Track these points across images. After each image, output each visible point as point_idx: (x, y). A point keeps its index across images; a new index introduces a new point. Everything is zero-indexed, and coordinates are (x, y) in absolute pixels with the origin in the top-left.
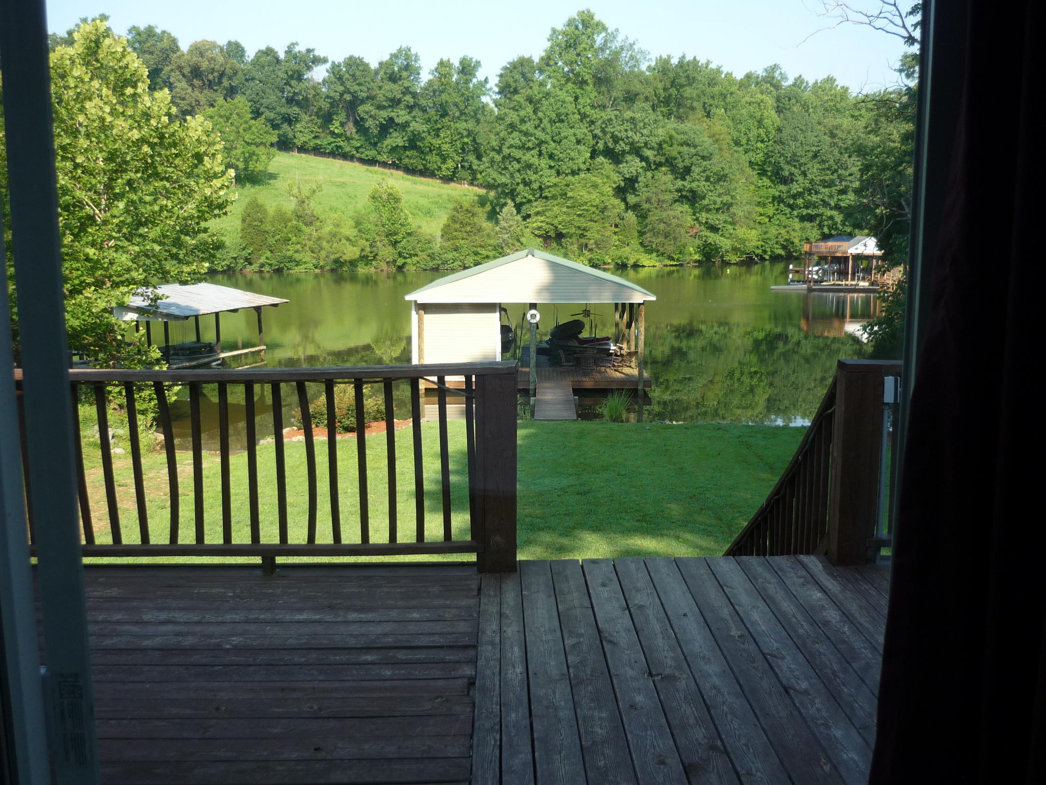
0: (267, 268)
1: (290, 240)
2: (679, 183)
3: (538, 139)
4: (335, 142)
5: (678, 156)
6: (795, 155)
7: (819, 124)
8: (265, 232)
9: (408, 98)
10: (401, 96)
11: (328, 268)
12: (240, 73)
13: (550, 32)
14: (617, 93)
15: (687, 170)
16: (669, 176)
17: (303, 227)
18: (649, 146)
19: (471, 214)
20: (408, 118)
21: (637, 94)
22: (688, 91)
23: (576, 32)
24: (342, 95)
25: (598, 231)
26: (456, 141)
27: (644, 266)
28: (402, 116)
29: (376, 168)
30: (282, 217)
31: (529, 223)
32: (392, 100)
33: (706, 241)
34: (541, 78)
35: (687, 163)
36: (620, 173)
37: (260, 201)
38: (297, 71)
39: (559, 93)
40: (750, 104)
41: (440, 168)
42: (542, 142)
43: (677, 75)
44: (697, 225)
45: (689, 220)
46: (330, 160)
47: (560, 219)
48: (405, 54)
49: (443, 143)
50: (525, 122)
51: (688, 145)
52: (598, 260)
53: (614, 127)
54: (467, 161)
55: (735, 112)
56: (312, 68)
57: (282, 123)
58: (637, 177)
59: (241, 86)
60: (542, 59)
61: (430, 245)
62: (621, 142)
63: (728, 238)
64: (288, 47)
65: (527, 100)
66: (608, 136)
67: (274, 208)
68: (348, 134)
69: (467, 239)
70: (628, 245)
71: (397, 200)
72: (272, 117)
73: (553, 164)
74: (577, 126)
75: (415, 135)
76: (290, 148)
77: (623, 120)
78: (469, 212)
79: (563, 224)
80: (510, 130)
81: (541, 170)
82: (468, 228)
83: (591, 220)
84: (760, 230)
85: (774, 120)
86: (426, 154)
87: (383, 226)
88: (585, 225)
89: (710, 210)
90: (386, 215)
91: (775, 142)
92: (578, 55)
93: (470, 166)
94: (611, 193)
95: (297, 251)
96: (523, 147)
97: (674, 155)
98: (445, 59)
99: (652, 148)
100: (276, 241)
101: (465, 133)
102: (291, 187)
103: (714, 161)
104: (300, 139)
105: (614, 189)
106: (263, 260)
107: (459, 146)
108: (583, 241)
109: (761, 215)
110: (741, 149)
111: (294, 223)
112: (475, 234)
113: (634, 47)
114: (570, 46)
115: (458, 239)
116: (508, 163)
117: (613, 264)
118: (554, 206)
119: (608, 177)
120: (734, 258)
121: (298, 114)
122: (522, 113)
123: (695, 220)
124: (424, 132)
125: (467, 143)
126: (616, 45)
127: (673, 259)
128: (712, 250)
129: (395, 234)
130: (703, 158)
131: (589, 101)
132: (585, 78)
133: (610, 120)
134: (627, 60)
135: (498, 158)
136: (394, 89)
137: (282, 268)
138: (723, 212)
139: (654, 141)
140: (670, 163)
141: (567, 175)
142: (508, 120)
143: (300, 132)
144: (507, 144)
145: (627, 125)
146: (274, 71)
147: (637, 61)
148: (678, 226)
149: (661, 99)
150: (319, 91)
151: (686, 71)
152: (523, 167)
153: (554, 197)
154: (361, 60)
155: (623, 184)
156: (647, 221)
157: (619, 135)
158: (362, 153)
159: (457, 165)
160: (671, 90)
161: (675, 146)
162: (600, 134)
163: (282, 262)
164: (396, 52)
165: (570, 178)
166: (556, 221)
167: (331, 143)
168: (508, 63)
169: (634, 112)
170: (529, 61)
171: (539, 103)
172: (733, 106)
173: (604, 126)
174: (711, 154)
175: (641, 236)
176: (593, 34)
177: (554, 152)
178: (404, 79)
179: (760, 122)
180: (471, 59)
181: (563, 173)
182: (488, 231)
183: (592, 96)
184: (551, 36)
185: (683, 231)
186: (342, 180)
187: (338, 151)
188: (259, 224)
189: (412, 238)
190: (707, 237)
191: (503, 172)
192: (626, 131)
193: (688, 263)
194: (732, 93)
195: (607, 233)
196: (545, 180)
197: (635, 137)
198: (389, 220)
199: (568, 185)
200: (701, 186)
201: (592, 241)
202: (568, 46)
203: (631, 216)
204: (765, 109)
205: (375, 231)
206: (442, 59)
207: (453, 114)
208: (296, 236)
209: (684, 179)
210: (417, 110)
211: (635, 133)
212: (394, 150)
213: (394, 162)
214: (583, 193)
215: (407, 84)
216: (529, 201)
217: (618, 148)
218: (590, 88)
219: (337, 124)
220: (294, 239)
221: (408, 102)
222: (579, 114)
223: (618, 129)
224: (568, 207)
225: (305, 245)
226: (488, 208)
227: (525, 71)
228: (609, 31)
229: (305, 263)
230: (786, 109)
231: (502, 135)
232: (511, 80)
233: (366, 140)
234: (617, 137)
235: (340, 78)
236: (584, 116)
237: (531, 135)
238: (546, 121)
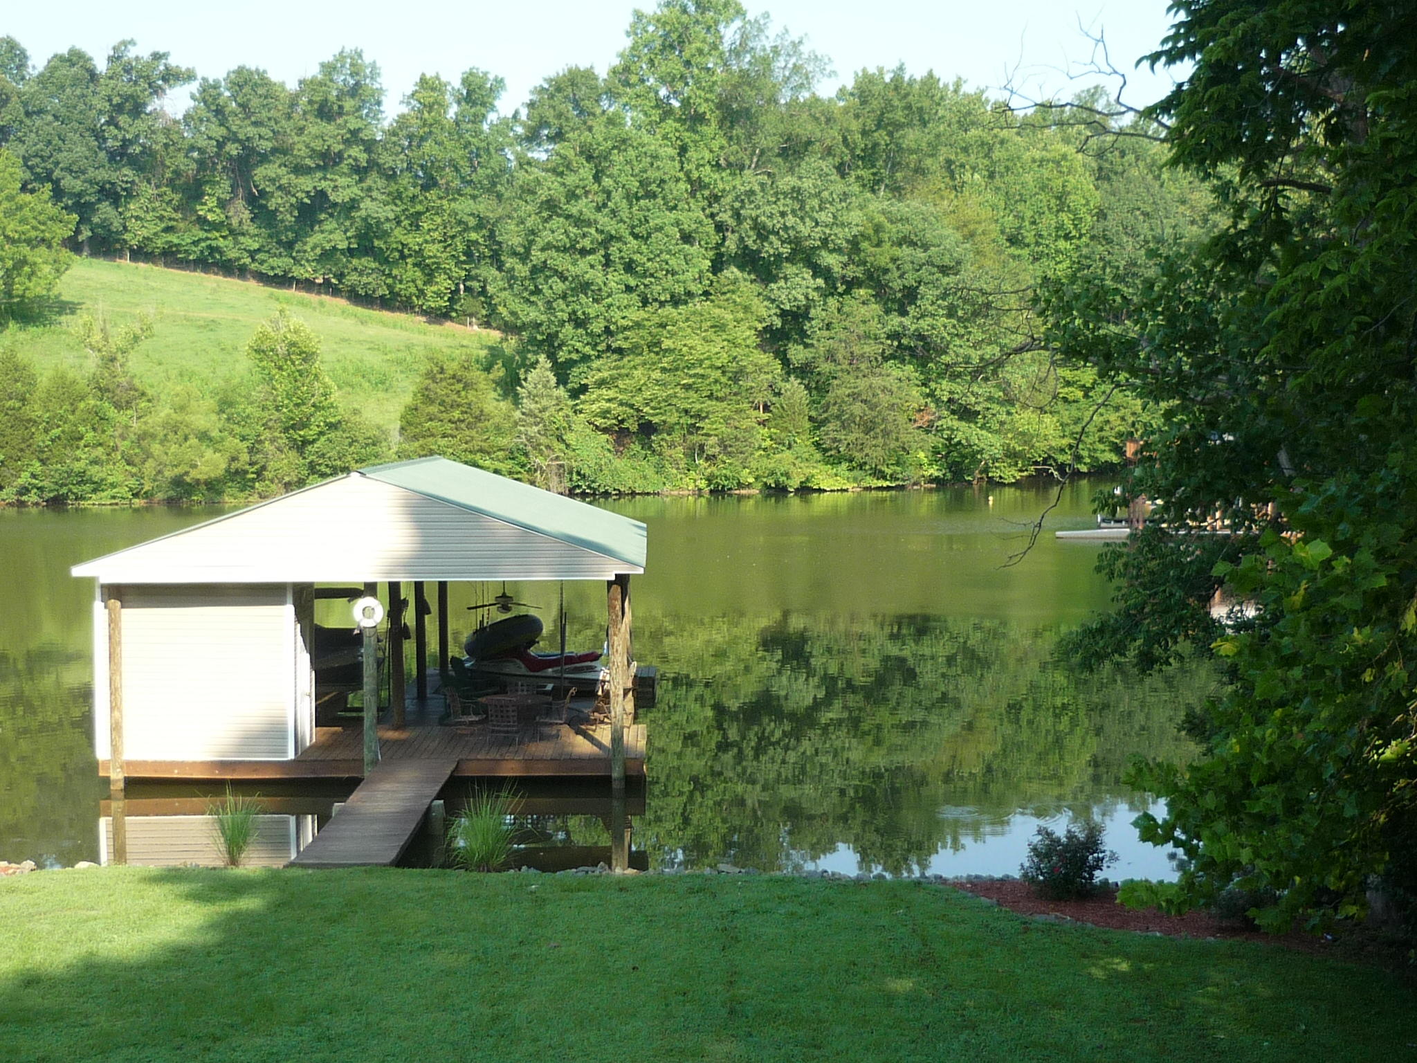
0: (32, 497)
1: (81, 438)
2: (895, 321)
3: (602, 232)
4: (207, 239)
5: (891, 266)
6: (1135, 265)
7: (1183, 202)
8: (30, 420)
9: (356, 152)
10: (341, 147)
11: (160, 496)
12: (14, 99)
13: (631, 19)
14: (769, 140)
15: (911, 295)
16: (874, 306)
17: (112, 412)
18: (831, 246)
19: (461, 385)
20: (355, 191)
21: (809, 143)
22: (911, 137)
23: (684, 18)
24: (220, 145)
25: (726, 420)
26: (453, 237)
27: (820, 491)
28: (342, 188)
29: (292, 293)
30: (65, 391)
31: (583, 403)
32: (325, 155)
33: (950, 439)
34: (612, 109)
35: (910, 280)
36: (773, 301)
37: (22, 356)
38: (131, 96)
39: (646, 138)
40: (1042, 162)
41: (421, 293)
42: (610, 239)
43: (888, 106)
44: (932, 405)
45: (916, 395)
46: (199, 276)
47: (647, 394)
48: (352, 65)
49: (426, 242)
50: (577, 197)
51: (913, 244)
52: (727, 478)
53: (758, 207)
54: (475, 278)
55: (1009, 178)
56: (163, 91)
57: (99, 201)
58: (808, 308)
59: (16, 125)
60: (614, 72)
61: (377, 449)
62: (772, 238)
63: (997, 432)
64: (114, 48)
65: (582, 153)
66: (747, 225)
67: (50, 373)
68: (235, 222)
69: (453, 436)
70: (790, 447)
71: (308, 357)
72: (77, 189)
73: (632, 283)
74: (681, 205)
75: (369, 227)
76: (116, 250)
77: (776, 194)
78: (459, 381)
79: (652, 404)
80: (545, 214)
81: (609, 296)
82: (456, 414)
83: (710, 397)
84: (1066, 414)
85: (1087, 194)
86: (396, 263)
87: (277, 409)
88: (698, 406)
89: (959, 375)
90: (283, 386)
91: (1093, 238)
92: (688, 63)
93: (484, 288)
94: (753, 340)
95: (95, 462)
96: (573, 249)
97: (883, 264)
98: (430, 74)
99: (838, 250)
100: (52, 440)
101: (472, 222)
102: (89, 328)
103: (963, 275)
104: (137, 234)
105: (760, 334)
106: (25, 478)
107: (460, 247)
108: (695, 439)
109: (1068, 384)
110: (1025, 252)
111: (92, 402)
112: (469, 426)
113: (802, 48)
114: (672, 47)
115: (433, 435)
116: (541, 280)
117: (759, 485)
118: (635, 367)
119: (746, 309)
120: (1010, 474)
121: (133, 182)
122: (571, 179)
123: (928, 395)
124: (387, 220)
125: (476, 242)
126: (765, 43)
127: (883, 476)
128: (964, 457)
129: (304, 425)
130: (944, 270)
131: (708, 156)
132: (701, 110)
133: (751, 193)
134: (787, 73)
135: (522, 270)
136: (328, 134)
137: (65, 497)
138: (986, 379)
139: (841, 236)
140: (875, 280)
141: (662, 304)
142: (543, 195)
143: (137, 218)
144: (540, 242)
145: (786, 204)
146: (83, 96)
147: (807, 78)
148: (892, 407)
149: (858, 152)
150: (175, 137)
151: (906, 95)
152: (572, 289)
153: (635, 350)
154: (262, 75)
155: (778, 323)
156: (830, 397)
157: (769, 224)
158: (262, 262)
159: (457, 285)
160: (876, 134)
161: (887, 246)
162: (732, 222)
163: (62, 485)
164: (331, 59)
165: (669, 309)
166: (639, 398)
167: (200, 240)
168: (545, 80)
169: (800, 178)
170: (589, 75)
171: (605, 158)
172: (1007, 168)
173: (737, 205)
174: (959, 263)
175: (818, 428)
176: (717, 23)
177: (636, 257)
178: (348, 114)
179: (1061, 198)
180: (485, 74)
181: (656, 300)
182: (497, 420)
183: (715, 145)
184: (634, 26)
185: (901, 419)
186: (211, 316)
187: (214, 257)
188: (18, 405)
189: (339, 433)
190: (953, 430)
191: (533, 299)
192: (783, 214)
193: (915, 484)
194: (1002, 142)
195: (745, 424)
196: (616, 315)
197: (801, 227)
198: (289, 397)
199: (663, 326)
200: (939, 325)
201: (713, 440)
202: (668, 47)
203: (795, 388)
204: (1069, 173)
205: (260, 419)
206: (423, 74)
207: (447, 183)
208: (94, 429)
209: (903, 313)
210: (374, 175)
211: (802, 219)
212: (327, 255)
213: (327, 282)
214: (695, 341)
215: (353, 124)
216: (586, 358)
217: (768, 250)
218: (710, 129)
219: (211, 202)
220: (90, 436)
221: (356, 160)
222: (689, 180)
223: (766, 211)
224: (664, 370)
225: (115, 449)
226: (499, 372)
227: (579, 95)
228: (750, 16)
229: (113, 486)
230: (1116, 173)
231: (529, 223)
232: (550, 114)
233: (270, 236)
234: (764, 228)
235: (219, 112)
236: (697, 186)
237: (589, 224)
238: (617, 196)
